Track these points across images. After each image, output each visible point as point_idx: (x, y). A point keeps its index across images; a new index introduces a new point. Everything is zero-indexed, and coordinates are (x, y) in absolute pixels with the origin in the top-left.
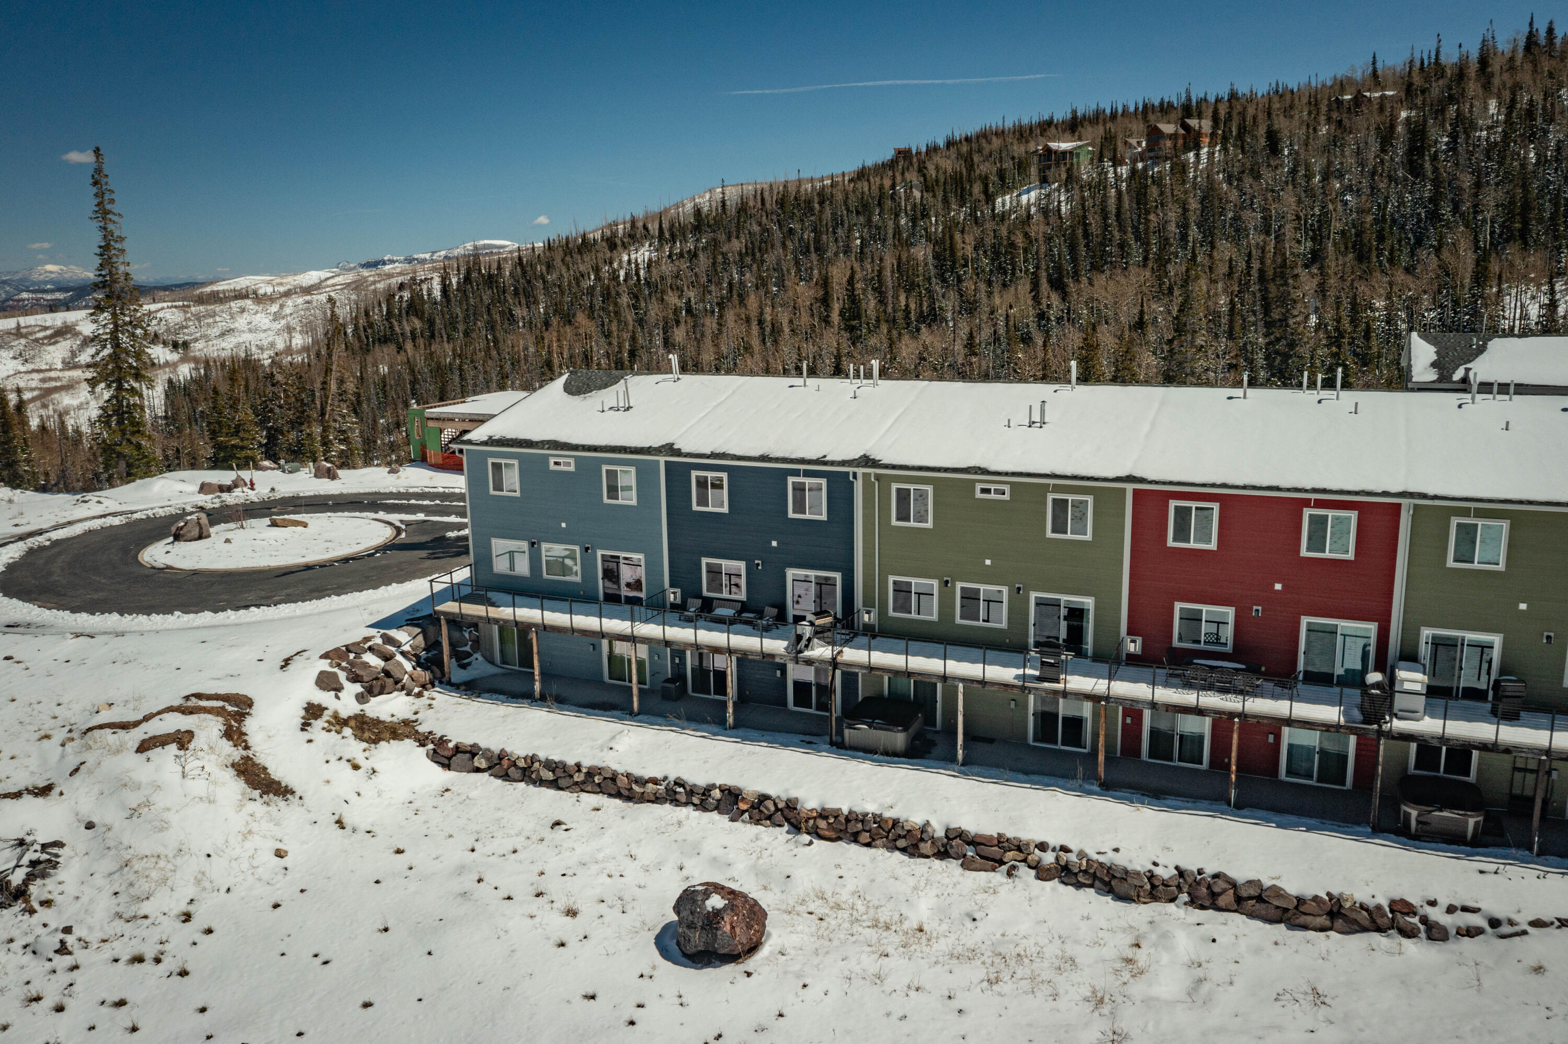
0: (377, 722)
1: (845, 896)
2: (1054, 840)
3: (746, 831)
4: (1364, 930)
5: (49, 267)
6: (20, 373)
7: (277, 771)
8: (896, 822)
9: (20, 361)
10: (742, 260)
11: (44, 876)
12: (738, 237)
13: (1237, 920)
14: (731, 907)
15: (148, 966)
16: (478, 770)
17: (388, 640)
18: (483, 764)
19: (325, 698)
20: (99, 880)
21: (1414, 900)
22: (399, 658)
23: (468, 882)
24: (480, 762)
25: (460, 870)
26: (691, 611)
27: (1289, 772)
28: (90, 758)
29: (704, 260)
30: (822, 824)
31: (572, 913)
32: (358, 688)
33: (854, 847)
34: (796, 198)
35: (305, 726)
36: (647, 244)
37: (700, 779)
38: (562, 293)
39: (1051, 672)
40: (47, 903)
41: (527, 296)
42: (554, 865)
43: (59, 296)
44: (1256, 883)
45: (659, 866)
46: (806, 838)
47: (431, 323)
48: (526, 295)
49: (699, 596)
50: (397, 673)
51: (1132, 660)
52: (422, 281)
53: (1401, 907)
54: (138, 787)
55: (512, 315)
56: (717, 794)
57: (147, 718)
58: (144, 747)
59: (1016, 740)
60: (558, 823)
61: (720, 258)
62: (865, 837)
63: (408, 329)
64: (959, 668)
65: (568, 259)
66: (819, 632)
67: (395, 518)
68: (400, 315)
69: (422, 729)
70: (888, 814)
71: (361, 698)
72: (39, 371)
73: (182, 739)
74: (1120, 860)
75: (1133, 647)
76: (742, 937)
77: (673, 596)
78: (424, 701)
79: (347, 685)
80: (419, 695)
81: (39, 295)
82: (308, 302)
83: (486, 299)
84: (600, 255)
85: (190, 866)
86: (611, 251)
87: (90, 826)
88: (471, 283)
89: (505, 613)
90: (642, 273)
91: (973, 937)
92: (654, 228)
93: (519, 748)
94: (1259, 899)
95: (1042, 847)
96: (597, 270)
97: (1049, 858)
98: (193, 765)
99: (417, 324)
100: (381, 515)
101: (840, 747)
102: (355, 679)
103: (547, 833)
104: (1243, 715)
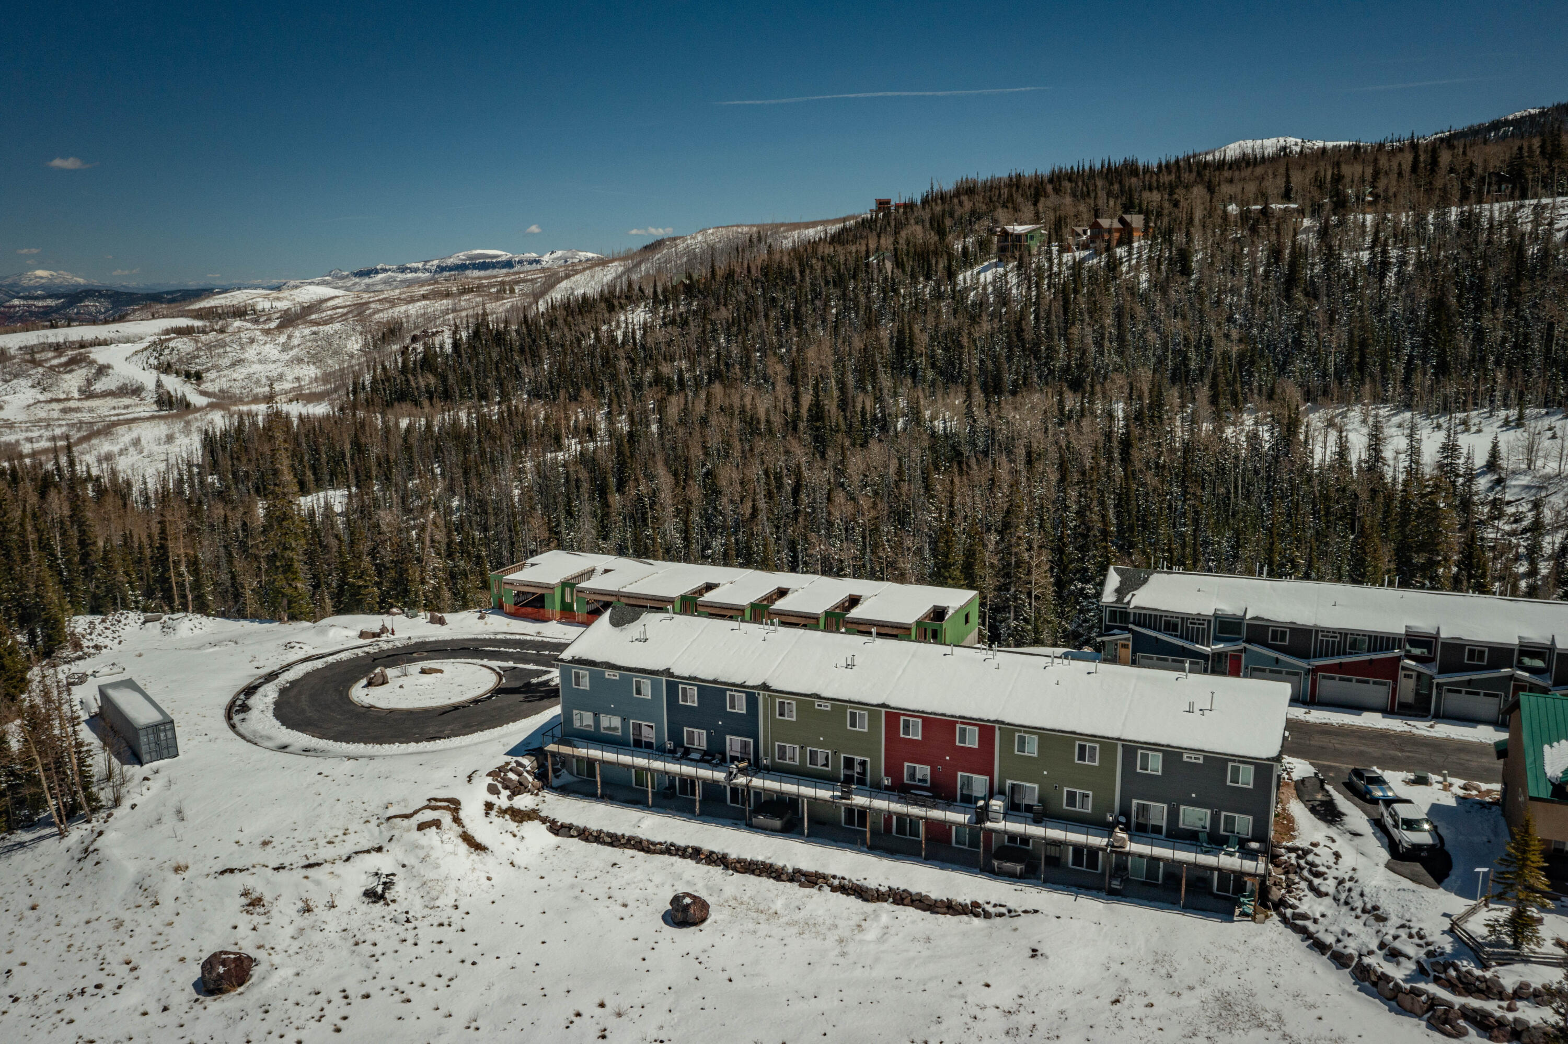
0: (519, 811)
1: (746, 899)
2: (839, 874)
3: (703, 868)
4: (960, 914)
5: (39, 273)
6: (39, 402)
7: (480, 838)
8: (771, 865)
9: (38, 390)
10: (728, 329)
11: (389, 889)
12: (725, 305)
13: (911, 910)
14: (694, 903)
15: (446, 928)
16: (572, 836)
17: (519, 764)
18: (575, 834)
19: (492, 798)
20: (413, 890)
21: (980, 902)
22: (525, 774)
23: (577, 892)
24: (573, 832)
25: (572, 886)
26: (679, 755)
27: (957, 842)
28: (396, 833)
29: (694, 330)
30: (738, 866)
31: (625, 905)
32: (508, 792)
33: (752, 877)
34: (779, 267)
35: (487, 814)
36: (643, 305)
37: (682, 843)
38: (566, 354)
39: (846, 795)
40: (394, 901)
41: (533, 356)
42: (615, 884)
43: (50, 302)
44: (919, 894)
45: (663, 885)
46: (731, 872)
47: (444, 378)
48: (530, 352)
49: (682, 746)
50: (525, 783)
51: (887, 788)
52: (434, 334)
53: (975, 904)
54: (423, 847)
55: (519, 373)
56: (690, 850)
57: (416, 812)
58: (421, 827)
59: (835, 824)
60: (615, 864)
61: (709, 327)
62: (757, 872)
63: (422, 384)
64: (807, 791)
65: (570, 319)
66: (741, 771)
67: (495, 664)
68: (415, 369)
69: (543, 814)
70: (768, 861)
71: (510, 798)
72: (58, 400)
73: (437, 823)
74: (866, 884)
75: (887, 782)
76: (698, 915)
77: (669, 745)
78: (539, 798)
79: (503, 791)
80: (537, 794)
81: (31, 302)
82: (314, 333)
83: (495, 356)
84: (599, 316)
85: (452, 884)
86: (610, 312)
87: (404, 866)
88: (480, 339)
89: (582, 752)
90: (638, 336)
91: (798, 916)
92: (649, 291)
93: (594, 826)
94: (920, 901)
95: (834, 877)
96: (597, 330)
97: (836, 882)
98: (445, 837)
99: (432, 380)
100: (485, 662)
101: (751, 827)
102: (506, 787)
103: (610, 869)
104: (926, 818)
